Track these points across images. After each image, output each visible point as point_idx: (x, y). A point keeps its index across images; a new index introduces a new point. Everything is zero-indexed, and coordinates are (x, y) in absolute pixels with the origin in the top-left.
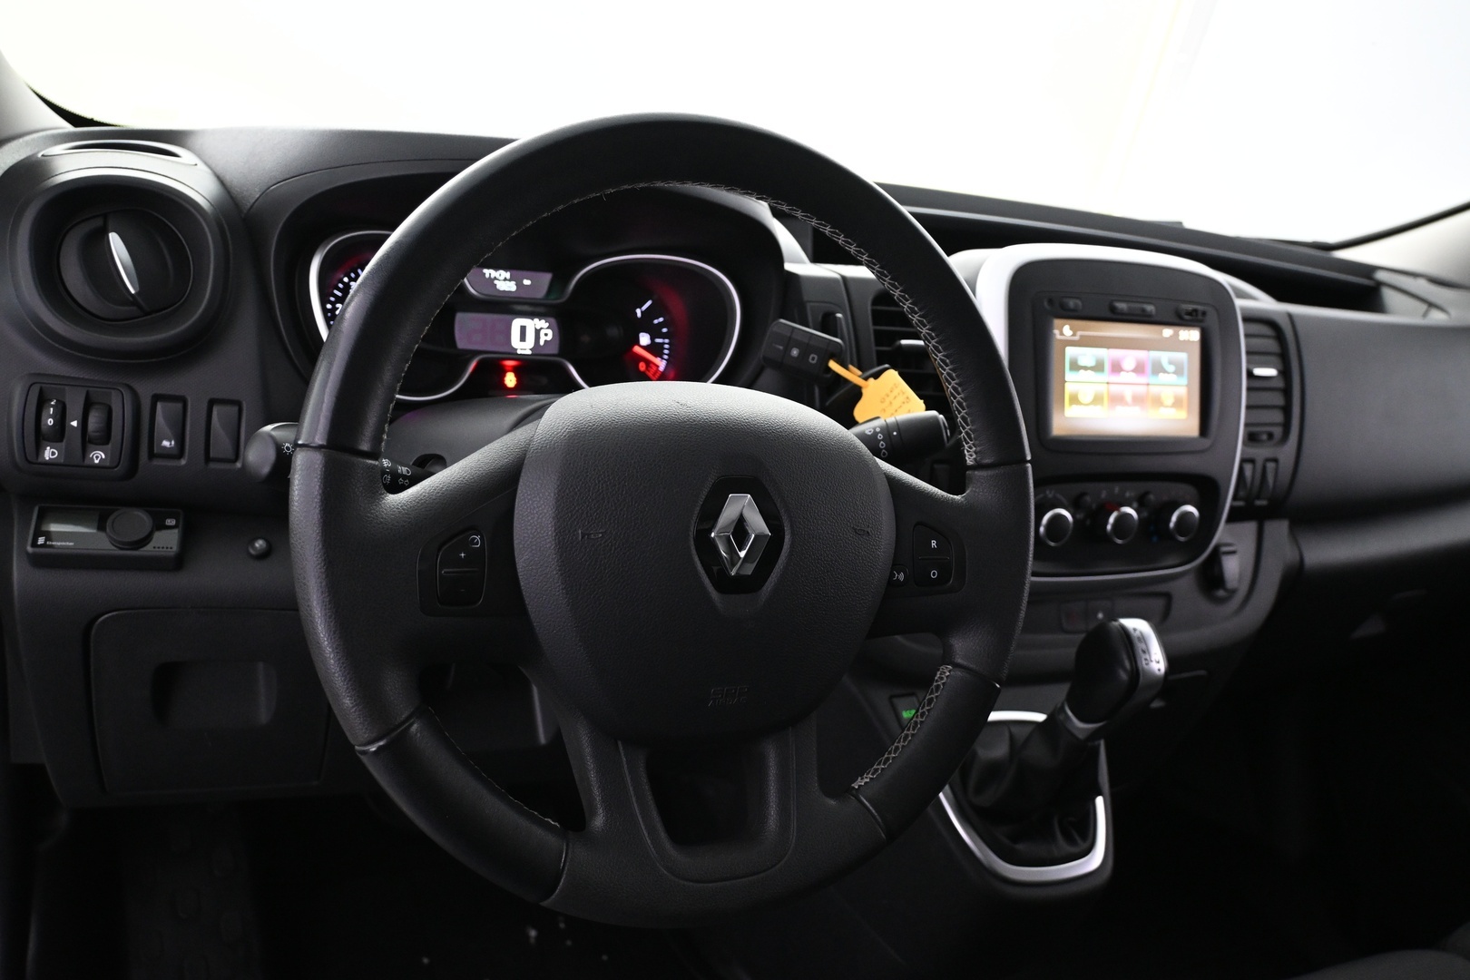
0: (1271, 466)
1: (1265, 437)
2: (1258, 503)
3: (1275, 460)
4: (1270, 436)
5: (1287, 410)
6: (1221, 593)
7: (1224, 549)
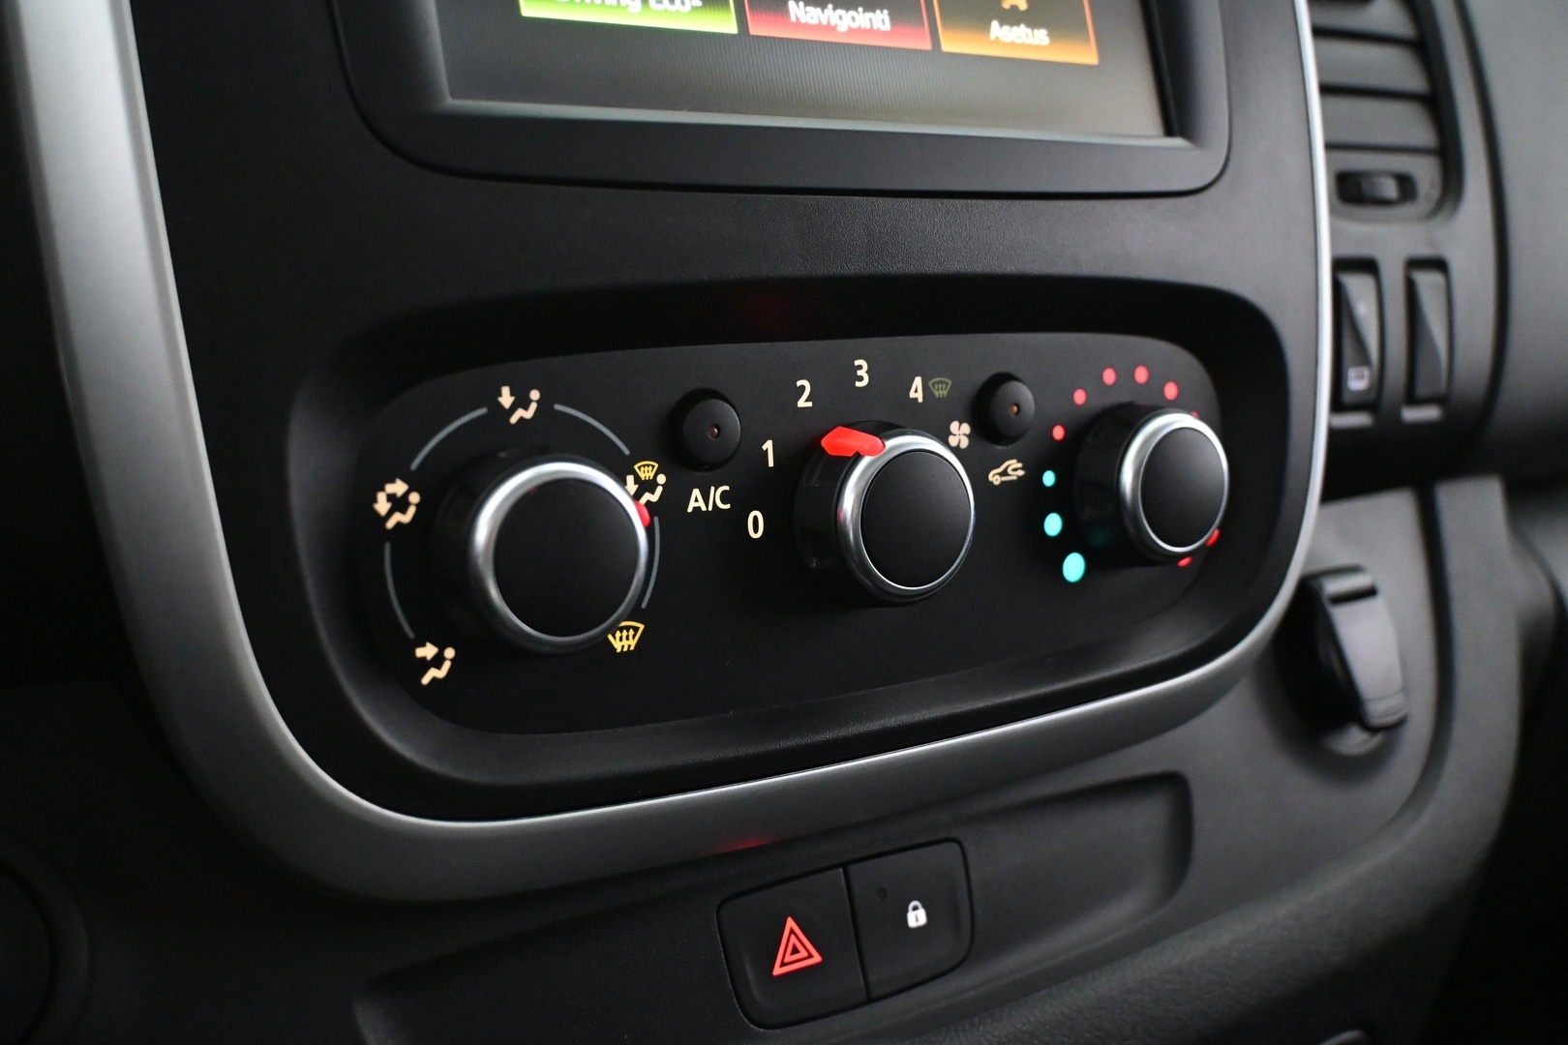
0: (1427, 281)
1: (1390, 189)
2: (1411, 414)
3: (1439, 265)
4: (1407, 186)
5: (1437, 103)
6: (1354, 741)
7: (1333, 586)
